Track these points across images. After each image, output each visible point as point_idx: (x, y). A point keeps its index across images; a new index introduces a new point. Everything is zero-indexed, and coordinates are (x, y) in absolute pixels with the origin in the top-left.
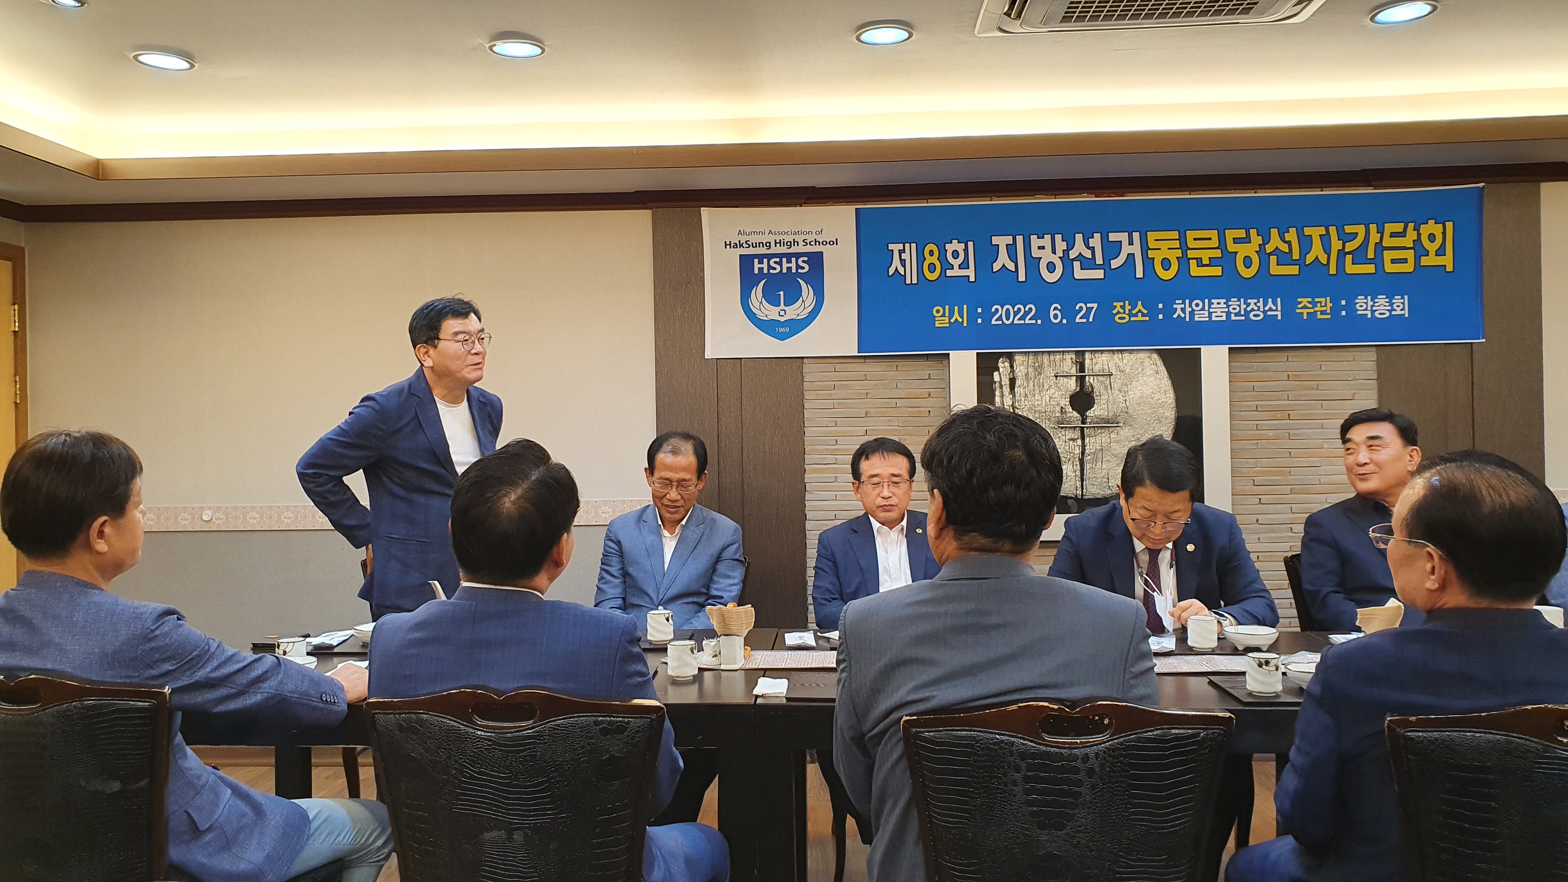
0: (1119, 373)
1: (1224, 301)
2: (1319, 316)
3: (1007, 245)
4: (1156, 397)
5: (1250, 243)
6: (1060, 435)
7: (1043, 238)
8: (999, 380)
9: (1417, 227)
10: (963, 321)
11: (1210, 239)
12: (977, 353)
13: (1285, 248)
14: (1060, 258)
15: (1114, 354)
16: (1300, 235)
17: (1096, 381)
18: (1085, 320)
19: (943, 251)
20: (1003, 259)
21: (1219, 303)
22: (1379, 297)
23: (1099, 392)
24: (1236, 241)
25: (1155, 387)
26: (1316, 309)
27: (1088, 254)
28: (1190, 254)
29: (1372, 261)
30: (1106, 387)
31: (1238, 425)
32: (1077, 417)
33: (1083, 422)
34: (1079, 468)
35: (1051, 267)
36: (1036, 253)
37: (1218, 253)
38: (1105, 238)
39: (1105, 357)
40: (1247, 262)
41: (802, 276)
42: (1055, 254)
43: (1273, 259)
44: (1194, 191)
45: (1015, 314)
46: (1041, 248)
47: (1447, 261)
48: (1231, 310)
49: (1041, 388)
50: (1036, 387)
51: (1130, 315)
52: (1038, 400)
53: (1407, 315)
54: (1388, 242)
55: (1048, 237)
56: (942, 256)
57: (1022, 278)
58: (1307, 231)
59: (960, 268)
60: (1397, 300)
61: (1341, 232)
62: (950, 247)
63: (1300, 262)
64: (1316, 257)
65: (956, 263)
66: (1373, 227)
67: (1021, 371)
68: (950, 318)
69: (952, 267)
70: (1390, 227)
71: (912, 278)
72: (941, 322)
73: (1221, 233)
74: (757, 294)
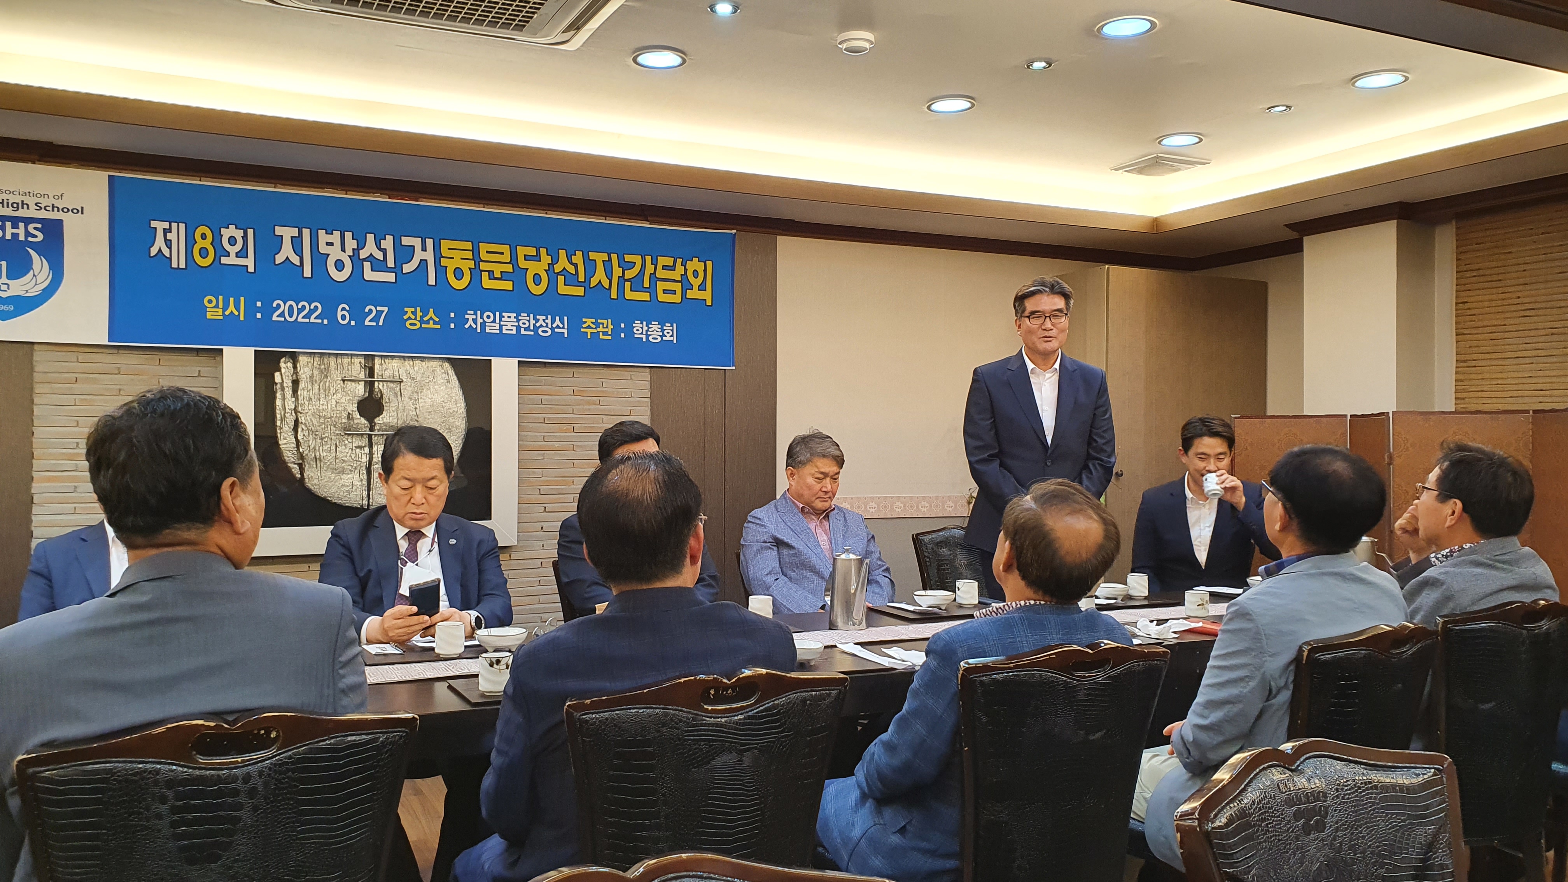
0: (409, 380)
1: (515, 315)
2: (601, 337)
3: (292, 237)
4: (447, 406)
5: (540, 261)
6: (347, 442)
7: (332, 234)
8: (281, 381)
9: (684, 264)
10: (239, 314)
11: (502, 253)
12: (255, 351)
13: (571, 269)
14: (350, 256)
15: (405, 360)
16: (586, 258)
17: (385, 387)
18: (374, 324)
19: (217, 236)
20: (287, 252)
21: (509, 317)
22: (653, 323)
23: (389, 399)
24: (527, 258)
25: (446, 396)
26: (599, 330)
27: (379, 255)
28: (483, 266)
29: (647, 290)
30: (396, 394)
31: (524, 436)
32: (364, 424)
33: (371, 429)
34: (366, 477)
35: (340, 266)
36: (323, 249)
37: (509, 267)
38: (397, 241)
39: (395, 363)
40: (537, 279)
41: (33, 246)
42: (345, 252)
43: (561, 279)
44: (488, 204)
45: (300, 311)
46: (330, 244)
47: (707, 295)
48: (521, 325)
49: (327, 392)
50: (322, 391)
51: (422, 321)
52: (323, 405)
53: (675, 342)
54: (660, 273)
55: (337, 234)
56: (217, 241)
57: (307, 273)
59: (237, 257)
60: (668, 327)
61: (621, 260)
62: (226, 233)
63: (585, 284)
64: (600, 281)
65: (233, 250)
66: (648, 259)
67: (304, 373)
68: (225, 308)
69: (228, 255)
70: (662, 261)
71: (179, 260)
72: (213, 313)
73: (513, 249)
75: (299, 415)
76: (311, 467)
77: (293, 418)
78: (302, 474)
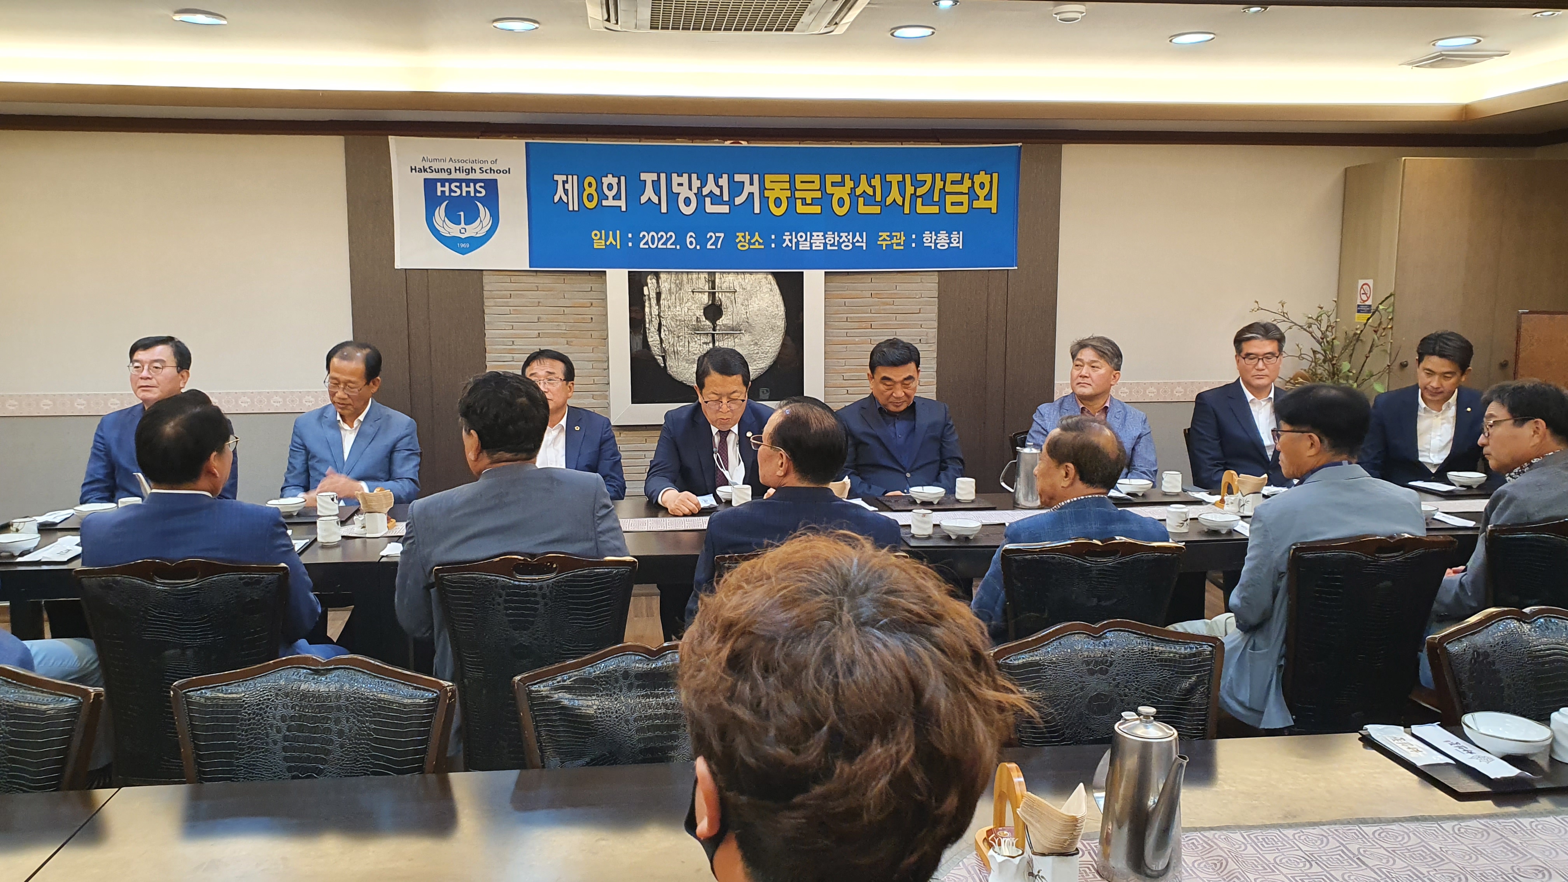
0: (741, 290)
1: (822, 234)
2: (895, 247)
3: (653, 181)
4: (770, 309)
5: (844, 186)
6: (696, 339)
7: (682, 176)
8: (648, 293)
9: (971, 177)
10: (616, 244)
11: (813, 182)
12: (629, 272)
13: (870, 191)
14: (695, 194)
15: (738, 274)
16: (883, 180)
17: (724, 296)
18: (714, 247)
19: (599, 184)
20: (649, 193)
21: (818, 236)
22: (941, 232)
23: (726, 305)
24: (834, 184)
25: (770, 301)
26: (893, 241)
27: (717, 191)
28: (798, 194)
29: (937, 204)
30: (731, 301)
31: (832, 332)
32: (709, 325)
33: (714, 330)
35: (687, 202)
36: (676, 189)
37: (818, 195)
38: (731, 178)
39: (731, 277)
40: (841, 202)
42: (691, 190)
43: (861, 200)
44: (803, 141)
45: (659, 240)
46: (680, 185)
47: (993, 205)
48: (827, 241)
49: (681, 302)
50: (677, 300)
51: (750, 243)
52: (678, 311)
53: (961, 247)
54: (949, 188)
55: (686, 176)
56: (599, 188)
57: (664, 210)
58: (889, 178)
59: (613, 199)
60: (954, 235)
61: (913, 179)
62: (606, 181)
63: (882, 203)
64: (894, 199)
65: (610, 194)
66: (938, 176)
67: (665, 287)
68: (606, 240)
69: (607, 198)
70: (950, 177)
71: (574, 206)
72: (599, 244)
73: (823, 177)
74: (440, 213)
75: (662, 319)
76: (671, 358)
77: (657, 322)
78: (665, 363)
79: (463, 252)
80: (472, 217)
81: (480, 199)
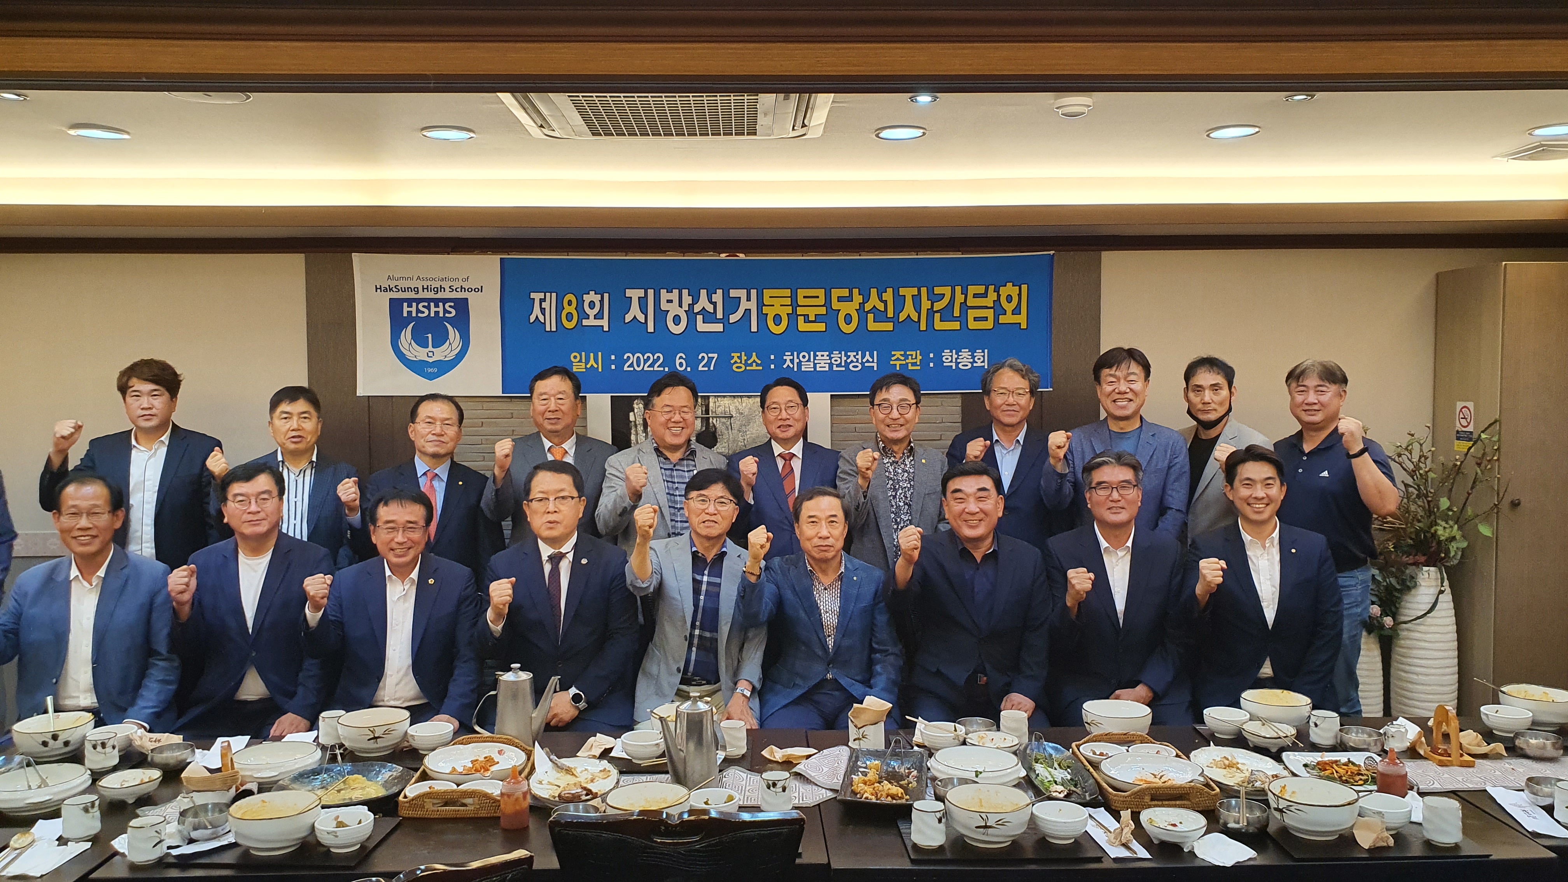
0: (738, 416)
1: (827, 353)
3: (639, 298)
5: (852, 301)
7: (672, 292)
8: (634, 420)
9: (997, 290)
10: (598, 367)
11: (818, 297)
12: (611, 396)
13: (881, 307)
14: (686, 311)
15: (734, 398)
16: (896, 294)
17: (718, 422)
18: (706, 369)
19: (580, 302)
20: (635, 311)
21: (822, 356)
22: (963, 350)
23: (722, 431)
24: (840, 299)
26: (907, 361)
27: (710, 309)
28: (800, 311)
29: (957, 319)
30: (727, 426)
35: (677, 320)
36: (664, 306)
37: (823, 310)
38: (726, 294)
39: (726, 401)
40: (848, 319)
42: (682, 307)
43: (871, 316)
44: (806, 253)
45: (646, 361)
46: (669, 301)
47: (1022, 319)
48: (833, 362)
51: (746, 365)
54: (971, 302)
55: (676, 292)
56: (580, 306)
57: (651, 329)
58: (902, 291)
59: (595, 318)
60: (979, 354)
61: (930, 293)
62: (587, 298)
63: (895, 319)
64: (909, 315)
65: (592, 313)
66: (958, 289)
68: (586, 364)
69: (587, 317)
70: (972, 290)
71: (551, 326)
73: (828, 291)
74: (406, 335)
79: (431, 377)
80: (441, 339)
81: (449, 320)
